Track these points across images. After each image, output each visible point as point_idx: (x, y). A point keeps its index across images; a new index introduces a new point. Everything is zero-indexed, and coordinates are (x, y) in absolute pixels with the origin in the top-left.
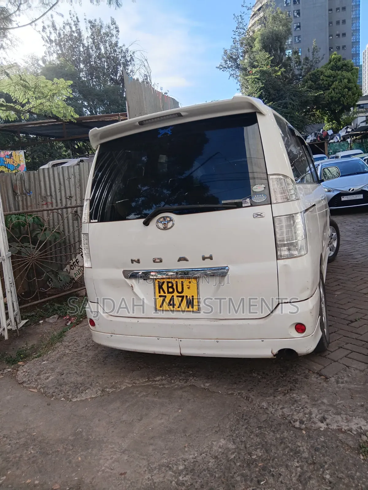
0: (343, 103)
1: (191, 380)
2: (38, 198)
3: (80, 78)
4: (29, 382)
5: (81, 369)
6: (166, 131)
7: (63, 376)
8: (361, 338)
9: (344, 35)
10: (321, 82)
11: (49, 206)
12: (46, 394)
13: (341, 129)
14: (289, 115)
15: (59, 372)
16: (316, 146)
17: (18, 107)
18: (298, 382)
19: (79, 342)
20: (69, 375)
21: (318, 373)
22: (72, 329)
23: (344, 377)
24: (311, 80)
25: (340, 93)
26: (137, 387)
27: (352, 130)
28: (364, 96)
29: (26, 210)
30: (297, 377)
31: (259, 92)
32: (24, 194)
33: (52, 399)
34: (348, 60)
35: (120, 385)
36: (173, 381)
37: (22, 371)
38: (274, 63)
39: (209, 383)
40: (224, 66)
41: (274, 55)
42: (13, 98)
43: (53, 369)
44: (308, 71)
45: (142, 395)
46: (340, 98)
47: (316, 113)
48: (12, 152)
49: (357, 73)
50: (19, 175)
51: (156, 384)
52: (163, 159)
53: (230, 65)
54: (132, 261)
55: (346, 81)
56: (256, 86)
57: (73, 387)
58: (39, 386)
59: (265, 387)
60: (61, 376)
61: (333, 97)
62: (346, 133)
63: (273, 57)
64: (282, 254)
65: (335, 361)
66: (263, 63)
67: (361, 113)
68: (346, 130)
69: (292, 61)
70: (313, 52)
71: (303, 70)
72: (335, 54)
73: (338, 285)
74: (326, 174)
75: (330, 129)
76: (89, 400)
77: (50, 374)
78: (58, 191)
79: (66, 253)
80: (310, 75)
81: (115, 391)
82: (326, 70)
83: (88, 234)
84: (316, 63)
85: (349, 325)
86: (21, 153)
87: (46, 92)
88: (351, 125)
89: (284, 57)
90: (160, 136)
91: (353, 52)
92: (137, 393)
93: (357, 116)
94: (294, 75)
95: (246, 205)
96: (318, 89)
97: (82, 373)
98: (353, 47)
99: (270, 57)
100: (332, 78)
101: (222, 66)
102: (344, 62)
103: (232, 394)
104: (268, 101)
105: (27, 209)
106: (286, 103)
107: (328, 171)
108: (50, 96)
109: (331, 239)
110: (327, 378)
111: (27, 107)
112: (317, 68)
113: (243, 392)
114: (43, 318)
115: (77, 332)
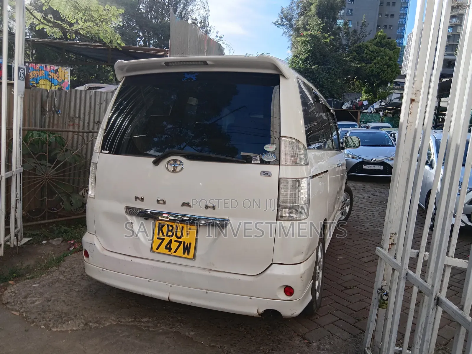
0: (382, 77)
1: (177, 326)
2: (66, 118)
3: (139, 9)
4: (13, 304)
5: (70, 299)
6: (191, 76)
7: (49, 303)
8: (351, 306)
9: (392, 16)
10: (364, 55)
11: (76, 128)
12: (27, 319)
13: (376, 102)
14: (330, 80)
15: (46, 298)
16: (350, 113)
17: (65, 26)
18: (281, 343)
19: (76, 269)
20: (56, 302)
21: (302, 337)
22: (74, 254)
23: (326, 344)
24: (356, 52)
25: (380, 68)
26: (121, 325)
27: (386, 104)
28: (402, 75)
29: (51, 129)
30: (281, 337)
31: (306, 54)
32: (52, 112)
33: (32, 325)
34: (392, 39)
35: (105, 321)
36: (159, 325)
37: (9, 291)
38: (325, 30)
39: (195, 331)
40: (280, 23)
41: (326, 22)
42: (61, 16)
43: (41, 294)
44: (355, 43)
45: (124, 335)
46: (380, 73)
47: (356, 83)
48: (58, 68)
49: (399, 52)
50: (51, 92)
51: (141, 326)
52: (193, 101)
53: (285, 23)
54: (136, 198)
55: (387, 58)
56: (305, 48)
57: (57, 316)
58: (23, 309)
59: (248, 344)
60: (47, 302)
61: (373, 71)
62: (380, 106)
63: (324, 24)
64: (283, 216)
65: (321, 327)
66: (314, 28)
67: (396, 90)
68: (380, 103)
69: (342, 31)
70: (362, 26)
71: (350, 41)
72: (381, 32)
73: (342, 249)
74: (349, 143)
75: (366, 100)
76: (70, 332)
77: (37, 298)
78: (87, 114)
79: (84, 177)
80: (356, 47)
81: (98, 326)
82: (371, 45)
83: (97, 164)
84: (363, 37)
85: (344, 291)
86: (68, 70)
87: (96, 16)
88: (385, 99)
89: (335, 26)
90: (184, 80)
91: (398, 32)
92: (120, 332)
93: (392, 92)
94: (341, 44)
95: (256, 162)
96: (361, 60)
97: (70, 303)
98: (398, 29)
99: (322, 23)
100: (375, 53)
101: (277, 22)
102: (388, 41)
103: (214, 346)
104: (313, 64)
105: (53, 127)
106: (329, 69)
107: (351, 140)
108: (100, 20)
109: (345, 203)
110: (309, 343)
111: (74, 28)
112: (363, 42)
113: (225, 345)
114: (47, 239)
115: (77, 258)
